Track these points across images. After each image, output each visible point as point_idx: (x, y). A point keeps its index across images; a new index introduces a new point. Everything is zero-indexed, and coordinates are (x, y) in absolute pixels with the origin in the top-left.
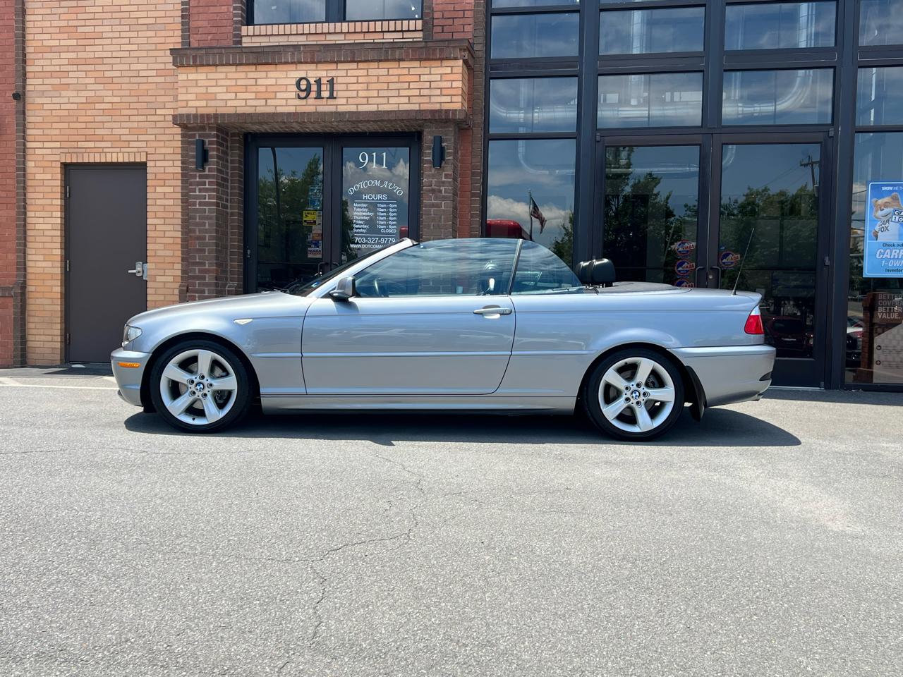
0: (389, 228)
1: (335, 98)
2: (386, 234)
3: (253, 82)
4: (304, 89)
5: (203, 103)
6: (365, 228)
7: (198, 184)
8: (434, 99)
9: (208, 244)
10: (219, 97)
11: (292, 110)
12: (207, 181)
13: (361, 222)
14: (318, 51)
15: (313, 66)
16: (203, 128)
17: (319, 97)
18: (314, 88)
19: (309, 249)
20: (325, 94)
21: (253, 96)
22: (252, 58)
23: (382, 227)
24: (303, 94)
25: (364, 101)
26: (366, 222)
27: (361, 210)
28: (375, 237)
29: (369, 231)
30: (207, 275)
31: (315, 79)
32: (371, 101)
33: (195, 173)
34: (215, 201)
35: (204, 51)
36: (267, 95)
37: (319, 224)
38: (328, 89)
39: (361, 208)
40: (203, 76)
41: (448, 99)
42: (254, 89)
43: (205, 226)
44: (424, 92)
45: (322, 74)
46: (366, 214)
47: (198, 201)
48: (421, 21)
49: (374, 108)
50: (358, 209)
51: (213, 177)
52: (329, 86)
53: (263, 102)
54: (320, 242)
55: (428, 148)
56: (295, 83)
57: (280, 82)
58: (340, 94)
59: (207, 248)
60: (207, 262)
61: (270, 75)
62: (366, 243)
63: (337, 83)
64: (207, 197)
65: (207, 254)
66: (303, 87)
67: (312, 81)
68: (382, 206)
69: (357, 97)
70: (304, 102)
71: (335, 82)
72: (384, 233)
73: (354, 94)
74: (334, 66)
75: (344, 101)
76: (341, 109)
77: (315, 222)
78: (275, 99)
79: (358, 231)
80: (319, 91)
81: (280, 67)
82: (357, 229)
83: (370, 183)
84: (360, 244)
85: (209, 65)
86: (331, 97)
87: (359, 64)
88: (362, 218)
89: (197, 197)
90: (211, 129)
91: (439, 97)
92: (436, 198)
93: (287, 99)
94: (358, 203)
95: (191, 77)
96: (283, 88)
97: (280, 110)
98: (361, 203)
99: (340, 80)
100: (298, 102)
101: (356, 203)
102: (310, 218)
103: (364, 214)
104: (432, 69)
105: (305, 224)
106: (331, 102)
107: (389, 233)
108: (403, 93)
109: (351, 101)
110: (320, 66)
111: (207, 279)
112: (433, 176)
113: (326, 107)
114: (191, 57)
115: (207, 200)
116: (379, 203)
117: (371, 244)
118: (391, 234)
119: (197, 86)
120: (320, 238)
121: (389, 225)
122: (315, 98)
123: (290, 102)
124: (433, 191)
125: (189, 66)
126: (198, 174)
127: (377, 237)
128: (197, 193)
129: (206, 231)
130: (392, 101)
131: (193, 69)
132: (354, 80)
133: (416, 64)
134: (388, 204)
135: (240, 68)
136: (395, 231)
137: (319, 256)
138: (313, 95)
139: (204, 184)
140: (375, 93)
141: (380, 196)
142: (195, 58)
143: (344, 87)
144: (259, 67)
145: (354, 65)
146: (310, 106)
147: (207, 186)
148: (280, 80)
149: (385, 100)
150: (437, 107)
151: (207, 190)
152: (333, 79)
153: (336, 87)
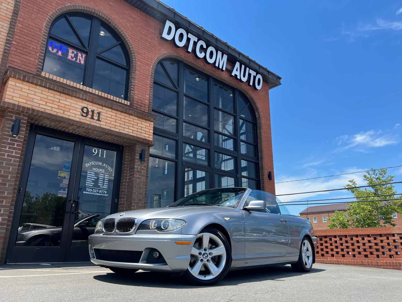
0: (104, 186)
1: (100, 121)
2: (102, 188)
3: (58, 100)
4: (85, 112)
5: (25, 101)
6: (92, 184)
7: (9, 144)
8: (142, 134)
9: (9, 181)
10: (35, 101)
11: (78, 120)
12: (16, 143)
13: (90, 181)
14: (96, 98)
15: (91, 104)
16: (19, 114)
17: (92, 118)
18: (90, 113)
19: (60, 191)
20: (96, 118)
21: (57, 107)
22: (60, 89)
23: (101, 185)
24: (85, 115)
25: (114, 126)
26: (93, 182)
27: (91, 175)
28: (97, 189)
29: (94, 186)
30: (5, 200)
31: (91, 110)
32: (116, 127)
33: (8, 137)
34: (20, 156)
35: (32, 76)
36: (64, 109)
37: (67, 179)
38: (97, 116)
39: (92, 174)
40: (27, 88)
41: (148, 136)
42: (58, 104)
43: (9, 169)
44: (139, 130)
45: (95, 109)
46: (93, 177)
47: (6, 154)
48: (129, 102)
49: (118, 130)
50: (90, 175)
51: (21, 142)
52: (98, 115)
53: (62, 112)
54: (67, 188)
55: (138, 153)
56: (81, 108)
57: (73, 105)
58: (103, 120)
59: (8, 184)
60: (6, 192)
61: (68, 100)
62: (92, 192)
63: (102, 115)
64: (14, 153)
65: (7, 186)
66: (85, 111)
67: (90, 110)
68: (102, 175)
69: (111, 124)
70: (84, 118)
71: (101, 114)
72: (101, 188)
73: (109, 122)
74: (101, 107)
75: (104, 124)
76: (102, 126)
77: (65, 177)
78: (69, 112)
79: (88, 185)
80: (93, 116)
81: (73, 98)
82: (88, 184)
83: (97, 163)
84: (88, 192)
85: (32, 83)
86: (98, 120)
87: (113, 110)
88: (91, 179)
89: (6, 151)
90: (24, 115)
91: (144, 134)
92: (140, 175)
93: (75, 114)
94: (90, 171)
95: (17, 85)
96: (75, 109)
97: (70, 118)
98: (91, 172)
99: (103, 114)
100: (81, 117)
101: (89, 171)
102: (62, 175)
103: (92, 177)
104: (142, 122)
105: (58, 178)
106: (98, 122)
107: (104, 188)
108: (130, 128)
109: (107, 124)
110: (94, 105)
111: (4, 202)
112: (139, 165)
113: (94, 123)
114: (22, 75)
115: (13, 154)
116: (100, 173)
117: (94, 192)
118: (105, 188)
119: (21, 91)
120: (67, 186)
121: (104, 184)
122: (90, 118)
123: (77, 116)
124: (139, 172)
125: (19, 79)
126: (10, 138)
127: (98, 189)
128: (7, 149)
129: (10, 173)
130: (126, 129)
131: (21, 82)
132: (110, 116)
133: (137, 118)
134: (105, 174)
135: (50, 91)
136: (107, 188)
137: (65, 196)
138: (90, 116)
139: (14, 145)
140: (119, 125)
141: (101, 170)
142: (24, 77)
143: (105, 118)
144: (62, 95)
145: (110, 110)
146: (87, 120)
147: (15, 146)
148: (73, 104)
149: (123, 129)
150: (144, 138)
151: (15, 149)
152: (100, 112)
153: (101, 116)
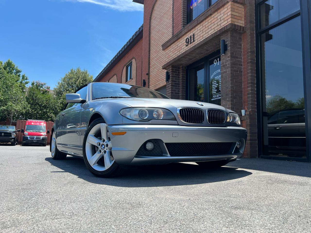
13: (214, 89)
24: (187, 44)
26: (216, 88)
29: (217, 92)
46: (216, 85)
56: (185, 41)
62: (216, 97)
67: (189, 38)
76: (196, 44)
80: (191, 41)
82: (213, 92)
98: (214, 81)
102: (201, 92)
113: (192, 46)
116: (220, 79)
120: (203, 99)
122: (190, 44)
127: (219, 94)
146: (189, 47)
